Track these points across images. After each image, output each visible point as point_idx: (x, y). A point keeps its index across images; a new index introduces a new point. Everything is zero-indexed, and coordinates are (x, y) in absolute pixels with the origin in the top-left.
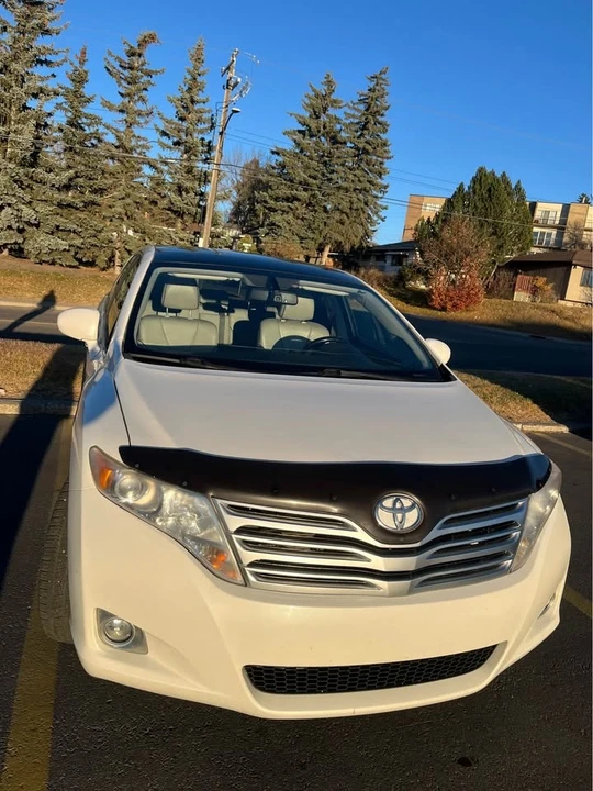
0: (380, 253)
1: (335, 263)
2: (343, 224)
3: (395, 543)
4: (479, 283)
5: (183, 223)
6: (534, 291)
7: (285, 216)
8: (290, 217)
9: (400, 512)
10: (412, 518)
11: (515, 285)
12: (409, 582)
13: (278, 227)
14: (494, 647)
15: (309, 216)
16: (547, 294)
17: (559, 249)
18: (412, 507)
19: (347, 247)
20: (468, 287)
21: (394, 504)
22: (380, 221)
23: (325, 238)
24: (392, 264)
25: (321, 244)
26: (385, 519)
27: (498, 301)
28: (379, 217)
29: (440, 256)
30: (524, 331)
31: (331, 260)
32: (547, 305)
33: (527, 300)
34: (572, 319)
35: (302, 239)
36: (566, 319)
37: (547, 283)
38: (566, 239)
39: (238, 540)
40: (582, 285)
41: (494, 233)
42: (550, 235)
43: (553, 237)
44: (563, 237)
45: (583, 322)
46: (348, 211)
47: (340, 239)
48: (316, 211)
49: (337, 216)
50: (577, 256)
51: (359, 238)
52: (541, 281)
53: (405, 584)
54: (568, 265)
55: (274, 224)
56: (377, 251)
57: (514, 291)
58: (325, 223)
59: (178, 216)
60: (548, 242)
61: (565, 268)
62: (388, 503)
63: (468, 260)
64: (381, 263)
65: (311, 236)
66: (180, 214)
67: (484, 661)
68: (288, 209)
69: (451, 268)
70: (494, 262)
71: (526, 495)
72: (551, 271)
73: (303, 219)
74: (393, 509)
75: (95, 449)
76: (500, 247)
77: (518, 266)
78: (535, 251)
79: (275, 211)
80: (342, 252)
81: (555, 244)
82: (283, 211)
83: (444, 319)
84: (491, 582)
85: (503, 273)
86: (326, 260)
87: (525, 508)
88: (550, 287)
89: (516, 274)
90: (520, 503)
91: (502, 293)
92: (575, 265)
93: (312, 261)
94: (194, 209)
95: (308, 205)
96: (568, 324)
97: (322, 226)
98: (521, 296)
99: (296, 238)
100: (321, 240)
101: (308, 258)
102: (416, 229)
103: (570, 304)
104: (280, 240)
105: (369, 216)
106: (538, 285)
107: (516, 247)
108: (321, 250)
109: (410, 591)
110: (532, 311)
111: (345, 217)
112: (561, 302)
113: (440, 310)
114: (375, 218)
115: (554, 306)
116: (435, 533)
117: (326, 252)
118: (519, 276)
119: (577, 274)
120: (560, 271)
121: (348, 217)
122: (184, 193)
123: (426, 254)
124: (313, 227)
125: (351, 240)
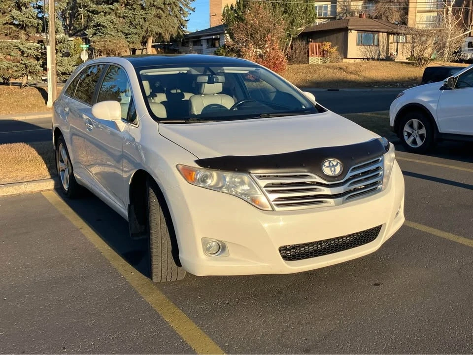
0: (196, 39)
1: (158, 52)
2: (160, 17)
3: (333, 181)
4: (281, 54)
5: (27, 35)
6: (324, 54)
7: (108, 17)
8: (113, 17)
9: (333, 167)
10: (338, 169)
11: (308, 52)
12: (342, 198)
13: (103, 26)
14: (381, 226)
15: (130, 14)
16: (334, 56)
17: (334, 18)
18: (337, 164)
19: (167, 37)
20: (274, 58)
21: (329, 164)
22: (191, 12)
23: (147, 31)
24: (208, 48)
25: (144, 38)
26: (327, 171)
27: (297, 66)
28: (188, 8)
29: (247, 35)
30: (322, 87)
31: (154, 50)
32: (335, 64)
33: (320, 62)
34: (356, 73)
35: (126, 34)
36: (351, 73)
37: (332, 47)
38: (339, 10)
39: (266, 190)
40: (358, 45)
41: (285, 12)
42: (326, 7)
43: (329, 9)
44: (336, 9)
45: (363, 74)
46: (163, 6)
47: (160, 31)
48: (134, 9)
49: (154, 11)
50: (350, 23)
51: (176, 29)
52: (327, 45)
53: (340, 199)
54: (346, 30)
55: (99, 25)
56: (194, 38)
57: (308, 56)
58: (145, 19)
59: (22, 28)
60: (326, 13)
61: (344, 33)
62: (327, 164)
63: (269, 36)
64: (198, 47)
65: (134, 31)
66: (22, 26)
67: (377, 236)
68: (110, 11)
69: (257, 44)
70: (290, 35)
71: (382, 155)
72: (333, 37)
73: (124, 18)
74: (329, 166)
75: (179, 166)
76: (292, 23)
77: (308, 36)
78: (318, 21)
79: (98, 13)
80: (163, 42)
81: (331, 15)
82: (105, 13)
83: (259, 87)
84: (375, 196)
85: (298, 43)
86: (150, 50)
87: (383, 161)
88: (334, 49)
89: (308, 43)
90: (380, 159)
91: (300, 59)
92: (351, 30)
93: (138, 52)
94: (36, 22)
95: (126, 5)
96: (352, 77)
97: (142, 21)
98: (314, 60)
99: (120, 34)
100: (144, 34)
101: (134, 51)
102: (224, 16)
103: (352, 61)
104: (107, 38)
105: (181, 9)
106: (326, 49)
107: (304, 21)
108: (144, 43)
109: (343, 203)
110: (325, 71)
111: (161, 12)
112: (345, 60)
113: (254, 81)
114: (186, 9)
115: (340, 64)
116: (349, 175)
117: (150, 43)
118: (311, 44)
119: (353, 36)
120: (340, 35)
121: (164, 12)
122: (23, 8)
123: (235, 35)
124: (134, 23)
125: (169, 31)
